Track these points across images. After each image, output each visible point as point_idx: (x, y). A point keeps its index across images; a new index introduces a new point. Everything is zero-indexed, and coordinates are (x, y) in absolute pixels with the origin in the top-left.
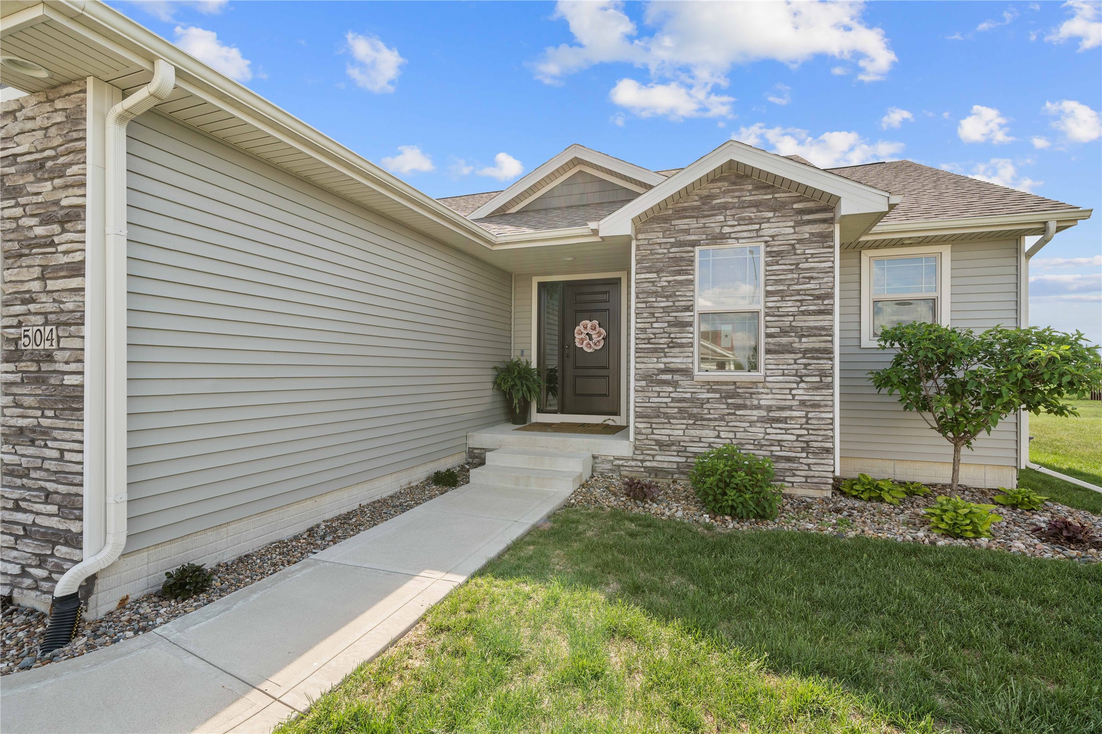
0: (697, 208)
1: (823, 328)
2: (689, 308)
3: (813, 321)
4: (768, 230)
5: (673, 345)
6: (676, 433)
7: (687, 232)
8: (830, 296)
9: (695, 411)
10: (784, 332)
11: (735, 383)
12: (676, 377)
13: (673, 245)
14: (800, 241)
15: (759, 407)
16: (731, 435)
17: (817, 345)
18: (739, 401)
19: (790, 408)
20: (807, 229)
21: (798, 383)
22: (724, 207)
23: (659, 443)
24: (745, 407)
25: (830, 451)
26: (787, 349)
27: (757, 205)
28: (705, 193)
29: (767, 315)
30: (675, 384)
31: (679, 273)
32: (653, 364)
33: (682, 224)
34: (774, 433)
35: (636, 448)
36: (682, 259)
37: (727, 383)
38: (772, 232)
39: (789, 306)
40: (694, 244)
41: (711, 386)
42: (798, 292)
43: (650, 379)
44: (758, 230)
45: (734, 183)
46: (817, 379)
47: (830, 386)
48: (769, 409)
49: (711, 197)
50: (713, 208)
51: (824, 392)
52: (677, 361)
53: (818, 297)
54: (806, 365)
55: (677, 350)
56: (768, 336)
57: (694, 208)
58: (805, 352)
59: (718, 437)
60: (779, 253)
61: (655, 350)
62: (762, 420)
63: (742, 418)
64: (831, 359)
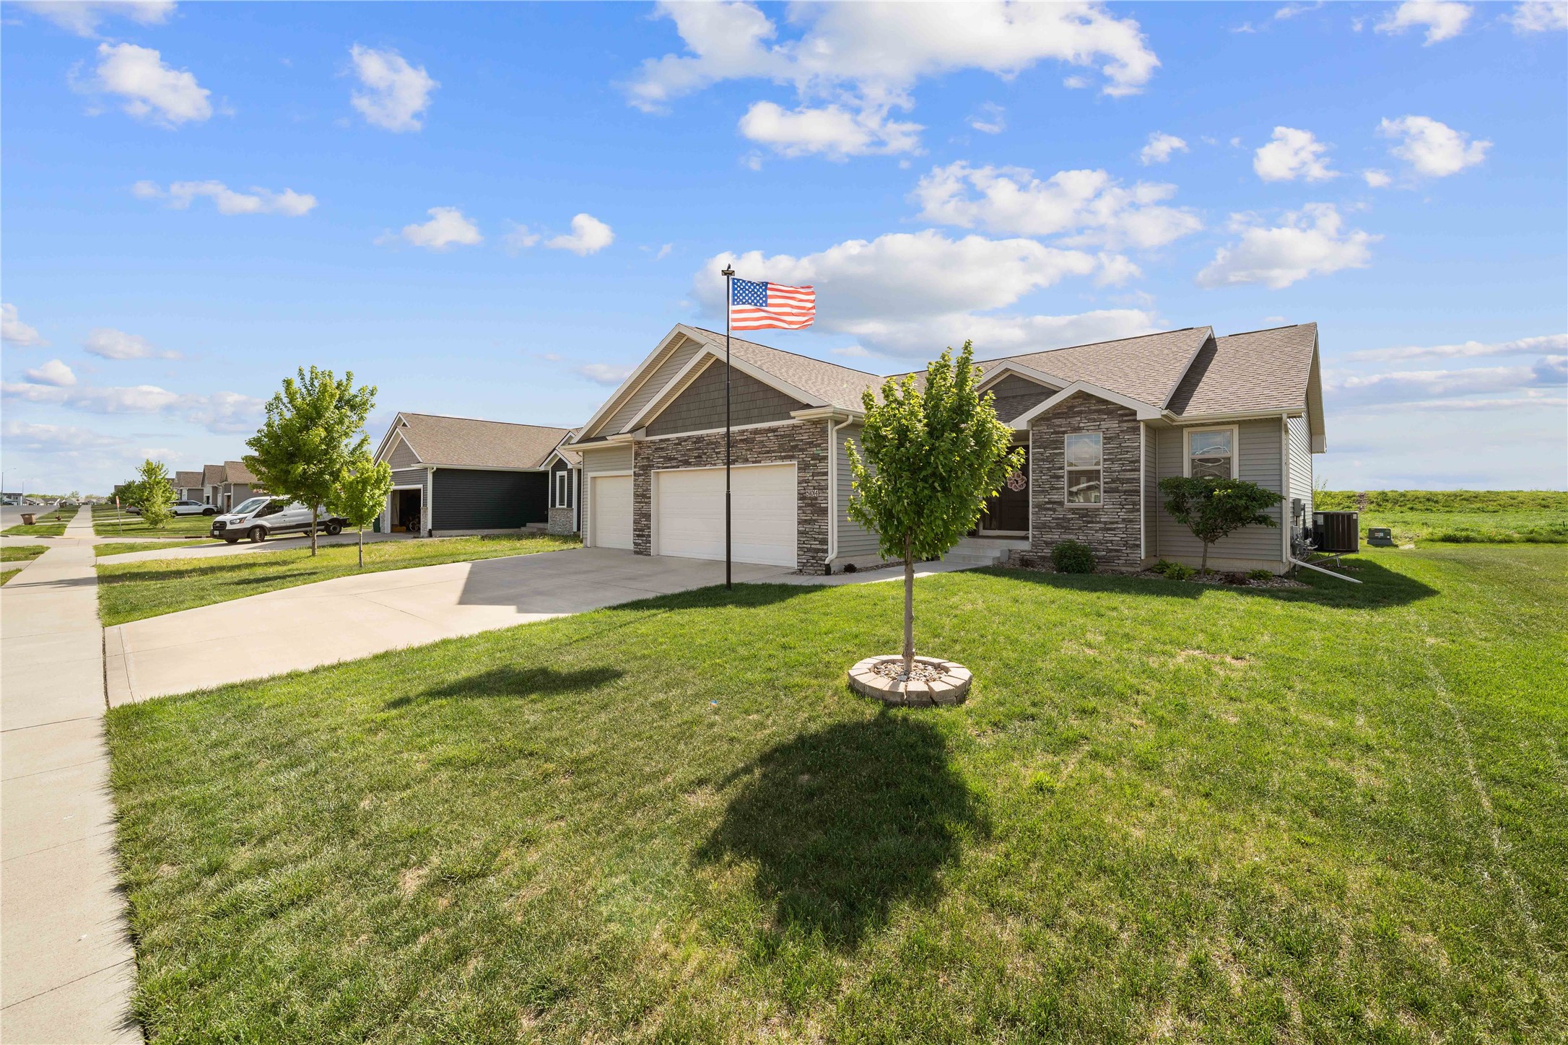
0: (1066, 413)
1: (1134, 479)
2: (1062, 468)
3: (1129, 475)
4: (1104, 425)
5: (1053, 488)
6: (1055, 537)
7: (1060, 426)
8: (1139, 461)
9: (1065, 524)
10: (1113, 481)
11: (1087, 509)
12: (1055, 506)
13: (1052, 433)
14: (1122, 431)
15: (1100, 522)
16: (1085, 538)
17: (1131, 488)
18: (1089, 519)
19: (1117, 523)
20: (1125, 424)
21: (1121, 509)
22: (1080, 412)
23: (1046, 542)
24: (1092, 522)
25: (1139, 546)
26: (1116, 490)
27: (1096, 411)
28: (1070, 404)
29: (1104, 472)
30: (1054, 510)
31: (1056, 449)
32: (1042, 499)
33: (1057, 421)
34: (1109, 536)
35: (1033, 545)
36: (1057, 441)
37: (1083, 509)
38: (1106, 426)
39: (1116, 467)
40: (1064, 433)
41: (1073, 511)
42: (1121, 459)
43: (1040, 507)
44: (1099, 425)
45: (1085, 400)
46: (1131, 507)
47: (1139, 510)
48: (1105, 523)
49: (1074, 407)
50: (1075, 413)
51: (1136, 514)
52: (1055, 497)
53: (1131, 462)
54: (1126, 499)
55: (1054, 491)
56: (1105, 483)
57: (1063, 413)
58: (1125, 492)
59: (1078, 539)
60: (1110, 438)
61: (1043, 491)
62: (1101, 529)
63: (1091, 529)
64: (1139, 496)
